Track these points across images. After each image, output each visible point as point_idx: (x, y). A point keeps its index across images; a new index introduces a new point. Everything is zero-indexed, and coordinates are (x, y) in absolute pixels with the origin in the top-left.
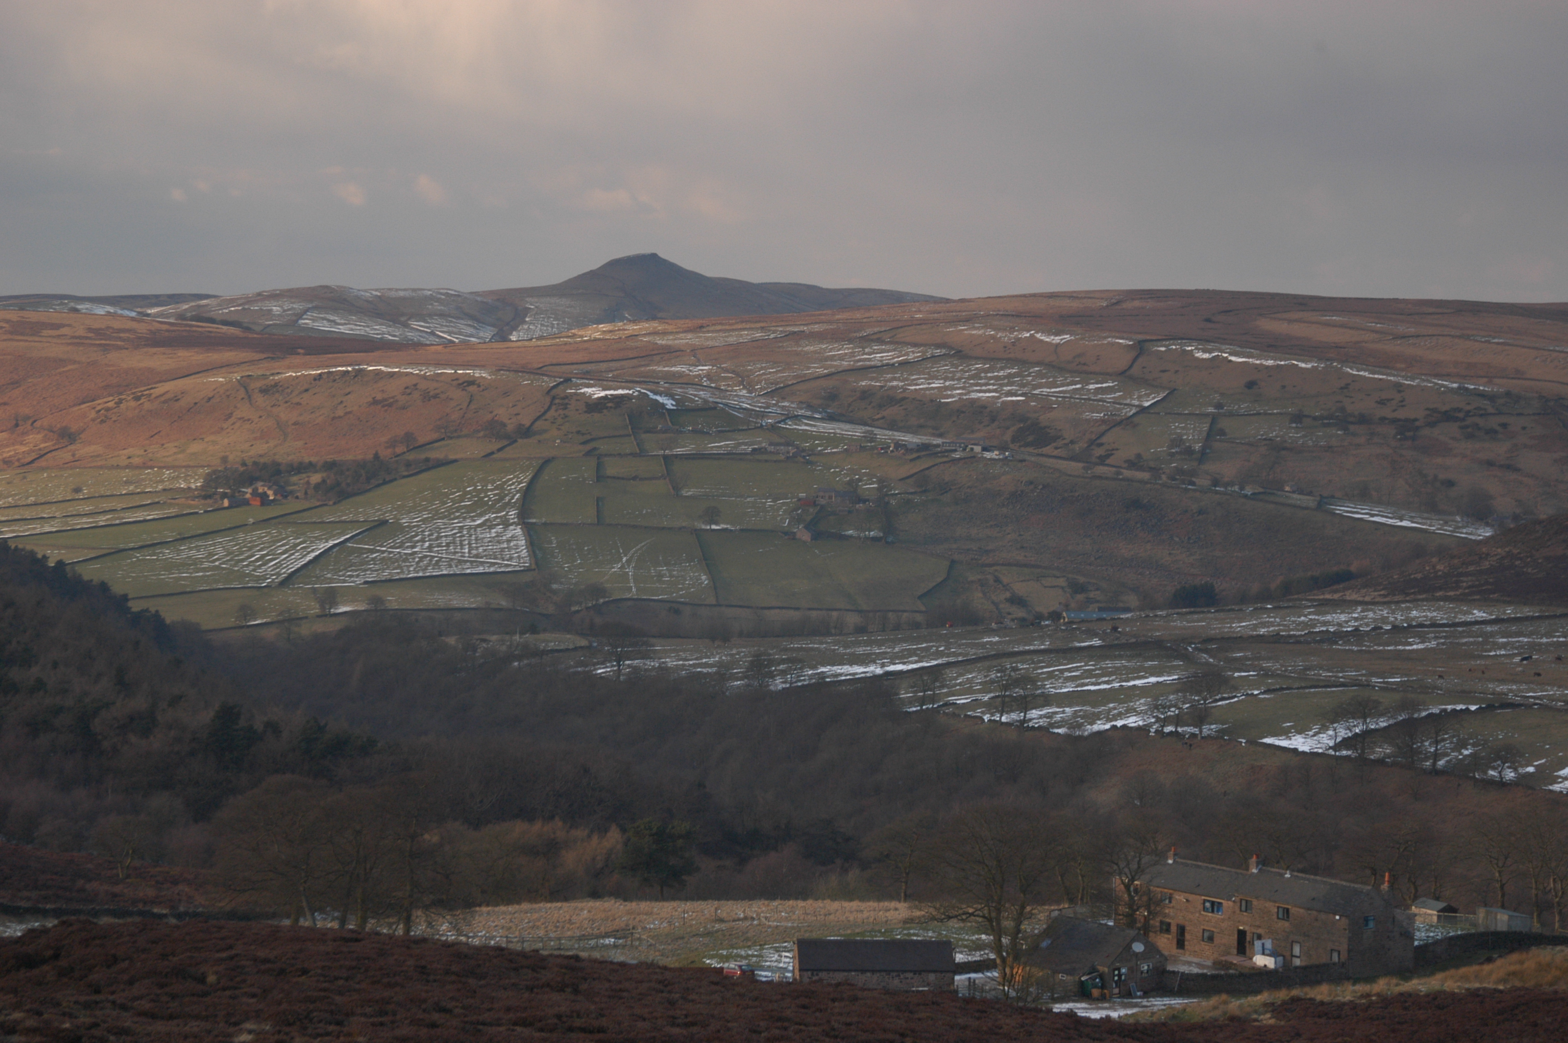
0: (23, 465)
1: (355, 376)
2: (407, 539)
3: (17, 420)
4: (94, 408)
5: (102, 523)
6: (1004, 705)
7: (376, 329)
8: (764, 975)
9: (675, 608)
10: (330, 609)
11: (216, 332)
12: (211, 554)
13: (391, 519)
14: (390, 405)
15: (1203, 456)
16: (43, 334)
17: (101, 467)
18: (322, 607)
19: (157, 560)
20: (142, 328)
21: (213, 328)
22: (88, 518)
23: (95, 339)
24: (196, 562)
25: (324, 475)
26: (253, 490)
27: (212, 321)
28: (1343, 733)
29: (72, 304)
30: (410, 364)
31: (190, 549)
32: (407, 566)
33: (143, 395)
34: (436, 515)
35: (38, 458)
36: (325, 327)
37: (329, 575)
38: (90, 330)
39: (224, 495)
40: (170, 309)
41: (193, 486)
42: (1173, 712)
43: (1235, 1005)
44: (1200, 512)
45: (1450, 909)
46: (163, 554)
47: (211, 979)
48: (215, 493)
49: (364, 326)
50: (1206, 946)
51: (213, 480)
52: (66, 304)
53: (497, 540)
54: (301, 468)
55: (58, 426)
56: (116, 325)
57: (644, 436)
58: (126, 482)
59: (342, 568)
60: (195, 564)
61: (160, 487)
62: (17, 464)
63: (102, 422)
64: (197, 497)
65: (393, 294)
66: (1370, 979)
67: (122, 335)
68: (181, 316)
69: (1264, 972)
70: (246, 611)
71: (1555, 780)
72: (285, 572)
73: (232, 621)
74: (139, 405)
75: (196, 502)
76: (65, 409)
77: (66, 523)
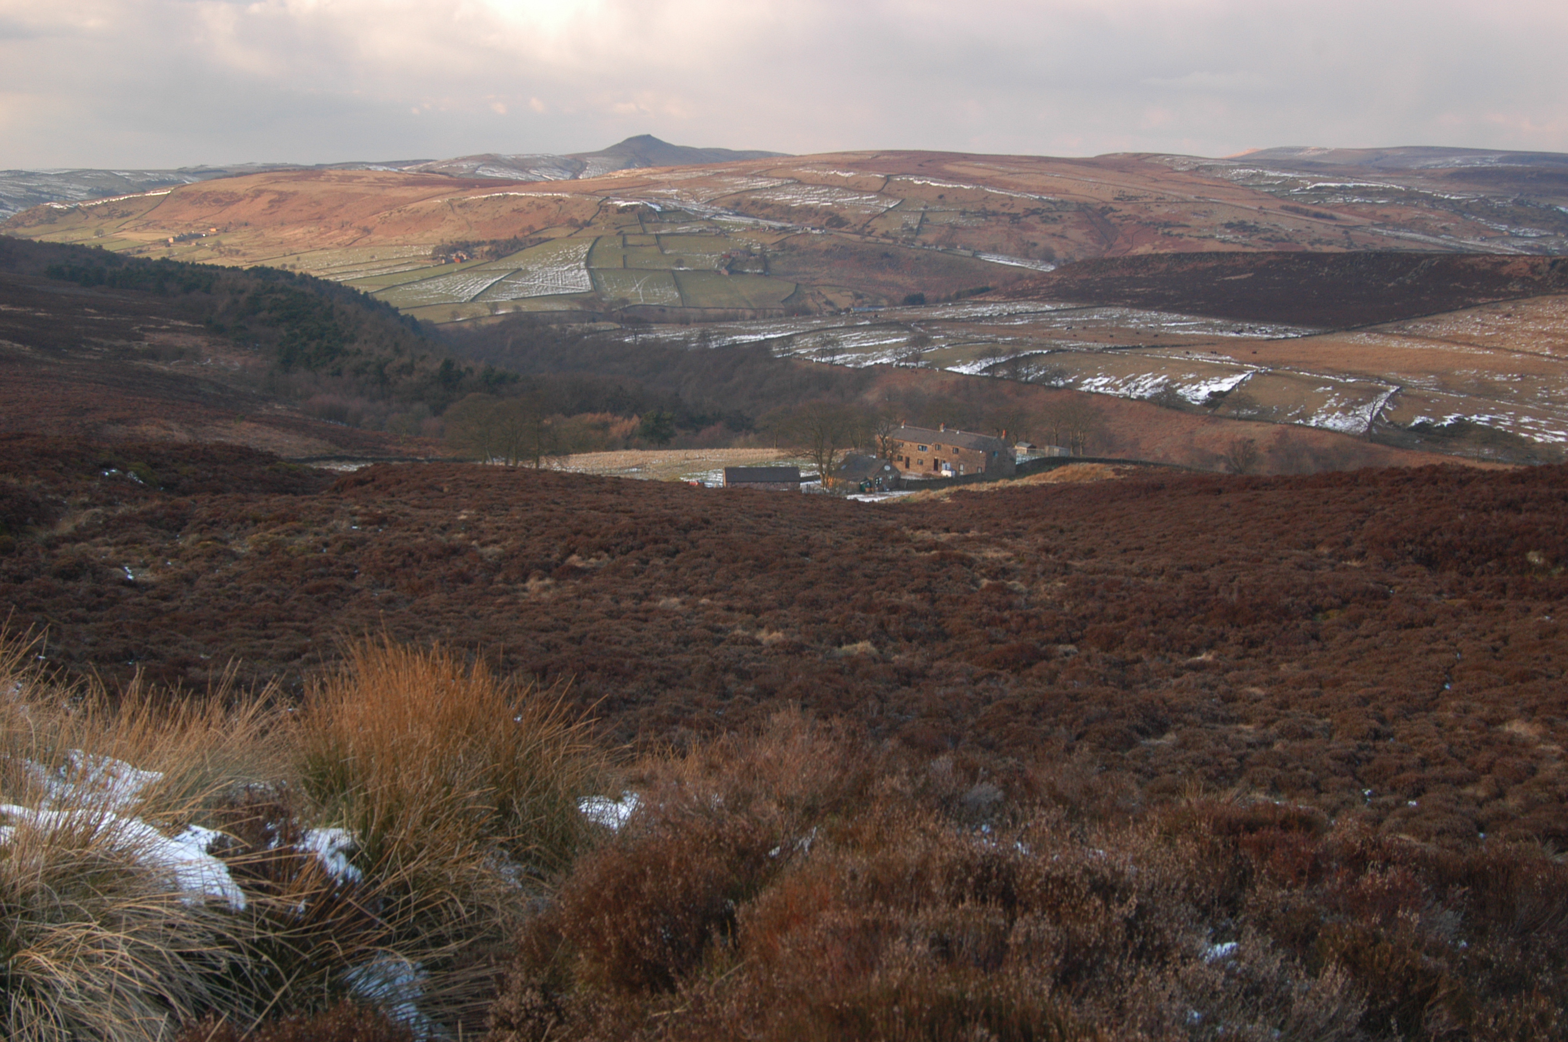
0: (347, 246)
1: (504, 198)
2: (531, 277)
3: (343, 224)
4: (379, 217)
5: (385, 273)
6: (823, 354)
7: (513, 175)
8: (709, 485)
9: (662, 309)
10: (495, 312)
11: (436, 178)
12: (437, 287)
13: (523, 268)
14: (522, 212)
15: (918, 232)
16: (354, 182)
17: (383, 246)
18: (491, 311)
19: (412, 290)
20: (401, 177)
21: (435, 176)
22: (378, 271)
23: (378, 183)
24: (430, 291)
25: (490, 247)
26: (456, 255)
27: (434, 172)
28: (984, 365)
29: (367, 167)
31: (427, 284)
32: (531, 291)
33: (402, 210)
34: (545, 265)
35: (353, 242)
36: (489, 174)
37: (494, 296)
38: (376, 178)
39: (442, 258)
40: (414, 167)
41: (427, 254)
42: (904, 356)
43: (933, 494)
44: (917, 259)
45: (1033, 447)
46: (415, 287)
47: (446, 490)
48: (438, 257)
49: (507, 173)
50: (919, 467)
51: (437, 250)
52: (364, 166)
53: (575, 277)
54: (479, 244)
55: (363, 226)
56: (388, 176)
57: (646, 225)
58: (396, 253)
59: (500, 292)
61: (412, 255)
62: (344, 245)
63: (383, 223)
64: (430, 259)
66: (996, 480)
67: (391, 181)
68: (419, 171)
69: (946, 478)
70: (455, 314)
71: (1081, 386)
72: (473, 295)
73: (448, 319)
74: (401, 215)
75: (429, 262)
76: (365, 218)
77: (368, 273)
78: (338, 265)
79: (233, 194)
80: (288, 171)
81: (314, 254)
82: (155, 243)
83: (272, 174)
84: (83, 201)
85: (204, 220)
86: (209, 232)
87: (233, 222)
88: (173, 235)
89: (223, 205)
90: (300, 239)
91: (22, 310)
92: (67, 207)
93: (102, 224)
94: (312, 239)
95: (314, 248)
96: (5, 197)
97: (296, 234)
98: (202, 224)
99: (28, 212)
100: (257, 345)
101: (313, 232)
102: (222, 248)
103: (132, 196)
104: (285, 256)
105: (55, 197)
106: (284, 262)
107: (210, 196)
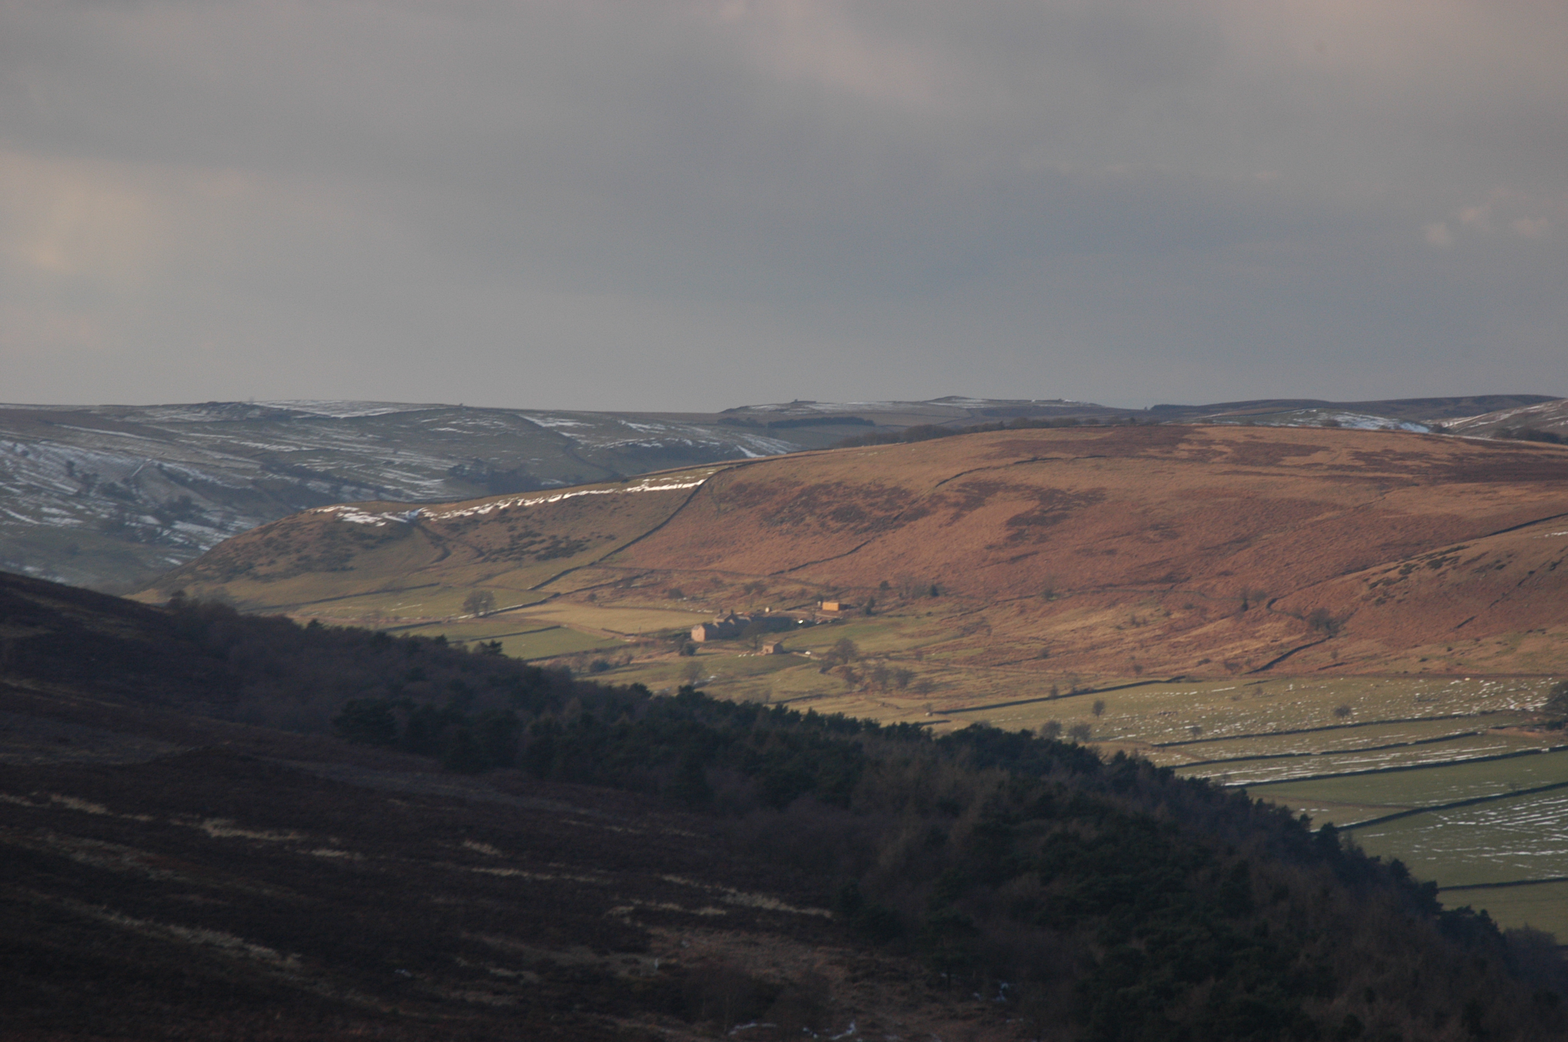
3: (1246, 600)
4: (1367, 580)
5: (1384, 766)
11: (1560, 457)
12: (1565, 820)
16: (1284, 463)
17: (1378, 675)
19: (1476, 827)
20: (1440, 452)
21: (1557, 449)
22: (1362, 757)
23: (1367, 471)
27: (1553, 438)
29: (1324, 416)
31: (1531, 811)
33: (1444, 559)
35: (1278, 660)
38: (1358, 455)
40: (1479, 420)
41: (1530, 708)
46: (1486, 817)
51: (1563, 698)
52: (1315, 415)
55: (1310, 608)
56: (1399, 447)
58: (1419, 700)
60: (1542, 837)
61: (1476, 709)
62: (1246, 669)
63: (1380, 602)
64: (1537, 726)
67: (1408, 463)
68: (1503, 432)
74: (1439, 575)
75: (1536, 734)
76: (1320, 582)
77: (1328, 765)
78: (1229, 731)
79: (898, 492)
80: (1071, 424)
81: (1148, 694)
82: (647, 641)
83: (1022, 434)
84: (431, 503)
85: (803, 575)
86: (818, 614)
87: (892, 583)
88: (706, 619)
89: (866, 530)
90: (1103, 645)
91: (275, 838)
92: (384, 520)
93: (489, 577)
94: (1143, 645)
95: (1149, 675)
96: (197, 485)
97: (1092, 628)
98: (796, 588)
99: (265, 531)
100: (1004, 985)
101: (1145, 623)
102: (856, 665)
103: (584, 493)
104: (1054, 696)
105: (346, 488)
106: (1052, 718)
107: (824, 499)
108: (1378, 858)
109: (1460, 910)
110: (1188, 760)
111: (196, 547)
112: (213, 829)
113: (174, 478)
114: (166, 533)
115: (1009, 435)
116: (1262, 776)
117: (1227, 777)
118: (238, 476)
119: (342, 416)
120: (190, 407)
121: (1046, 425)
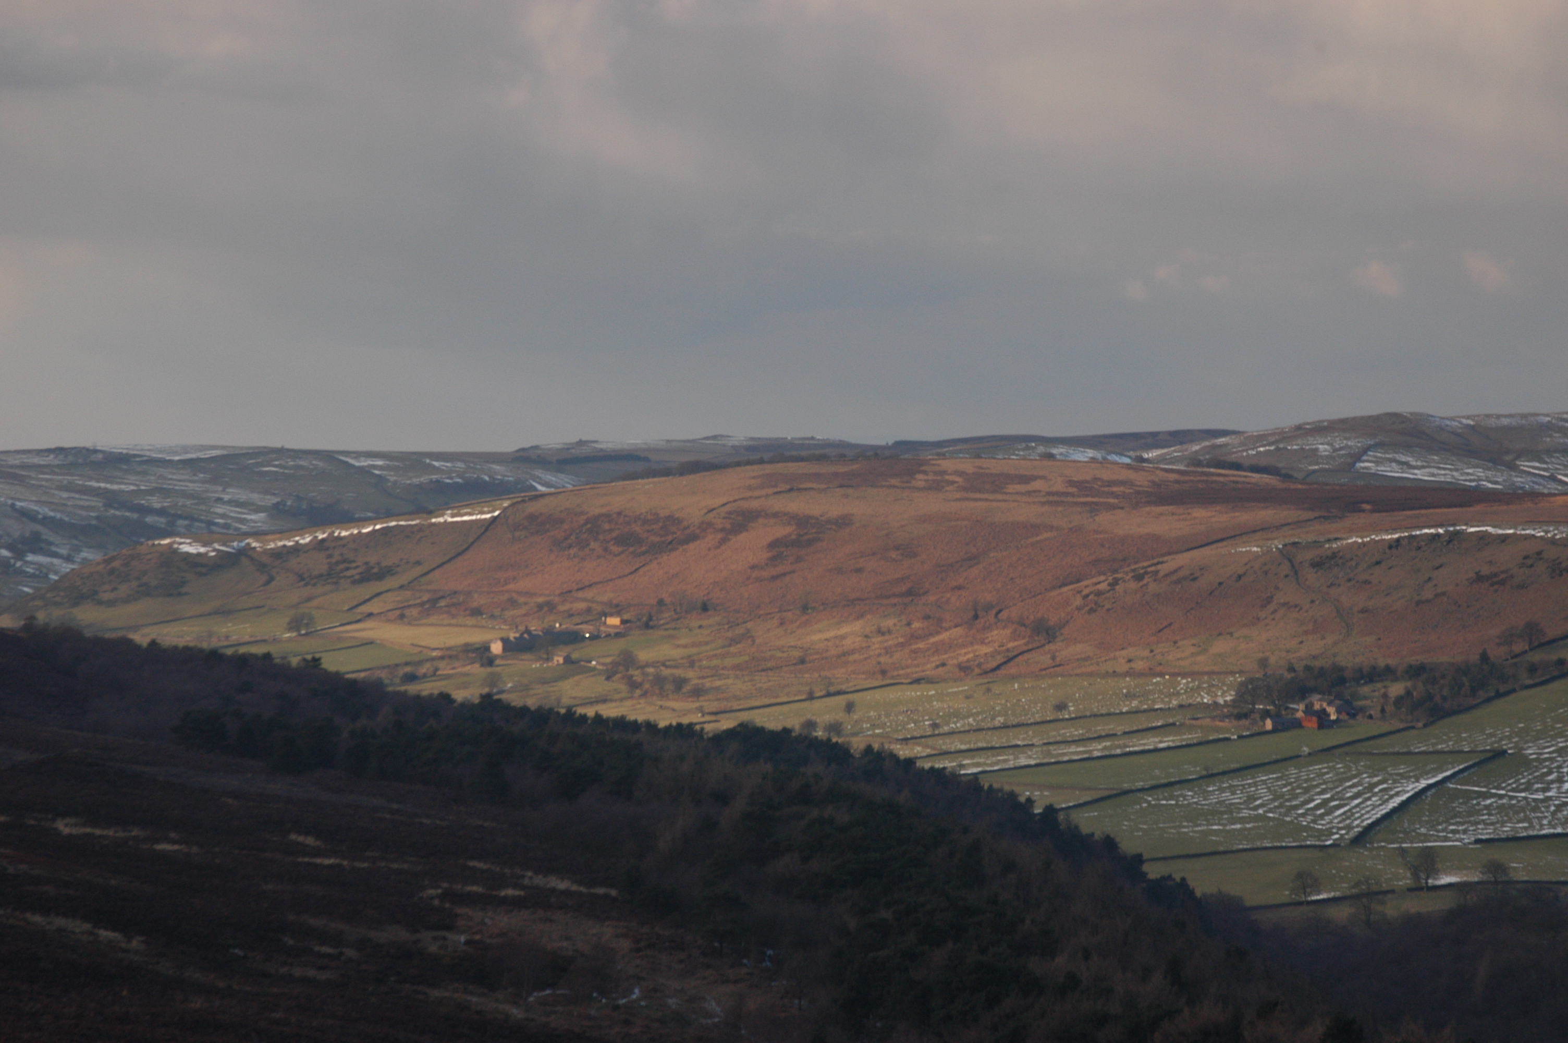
0: (986, 673)
1: (1449, 542)
2: (1535, 777)
3: (976, 610)
4: (1080, 592)
5: (1097, 754)
7: (1468, 474)
10: (1427, 878)
11: (1244, 482)
12: (1251, 798)
13: (1510, 749)
14: (1502, 583)
16: (1008, 491)
17: (1091, 674)
18: (1416, 876)
19: (1177, 805)
20: (1141, 479)
21: (1240, 476)
22: (1078, 746)
23: (1079, 496)
24: (1231, 808)
25: (1409, 684)
26: (1307, 707)
27: (1237, 466)
29: (1041, 449)
30: (1530, 523)
31: (1222, 790)
32: (1538, 818)
33: (1146, 573)
35: (1005, 663)
36: (1393, 472)
37: (1423, 830)
38: (1071, 483)
39: (1266, 714)
40: (1174, 451)
41: (1221, 701)
46: (1185, 797)
48: (1252, 711)
49: (1450, 470)
51: (1248, 692)
52: (1033, 448)
54: (1373, 675)
55: (1032, 617)
56: (1106, 475)
58: (1127, 696)
59: (1441, 819)
60: (1231, 813)
61: (1175, 702)
62: (977, 671)
63: (1092, 611)
64: (1227, 717)
65: (1493, 422)
67: (1115, 489)
68: (1195, 461)
70: (1306, 881)
72: (1358, 824)
73: (1285, 895)
74: (1142, 587)
75: (1226, 724)
76: (1040, 594)
77: (1049, 754)
78: (963, 726)
79: (672, 520)
80: (822, 458)
81: (893, 694)
82: (451, 654)
83: (780, 467)
84: (256, 534)
85: (589, 594)
86: (602, 628)
87: (668, 600)
88: (504, 635)
89: (644, 553)
90: (853, 652)
91: (121, 834)
92: (215, 550)
93: (309, 599)
94: (888, 651)
95: (893, 677)
96: (46, 521)
97: (843, 637)
98: (583, 605)
99: (108, 561)
100: (770, 952)
101: (889, 632)
102: (636, 673)
103: (393, 524)
104: (811, 697)
105: (180, 522)
106: (809, 716)
107: (607, 526)
108: (1093, 834)
109: (1163, 878)
110: (928, 751)
111: (46, 576)
112: (65, 827)
113: (24, 514)
114: (19, 564)
115: (768, 468)
116: (992, 765)
117: (962, 766)
118: (83, 513)
119: (177, 458)
120: (40, 452)
121: (801, 459)
